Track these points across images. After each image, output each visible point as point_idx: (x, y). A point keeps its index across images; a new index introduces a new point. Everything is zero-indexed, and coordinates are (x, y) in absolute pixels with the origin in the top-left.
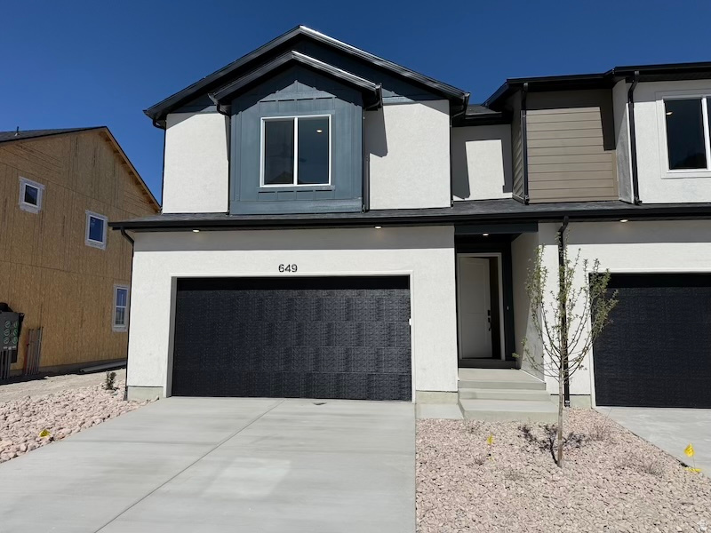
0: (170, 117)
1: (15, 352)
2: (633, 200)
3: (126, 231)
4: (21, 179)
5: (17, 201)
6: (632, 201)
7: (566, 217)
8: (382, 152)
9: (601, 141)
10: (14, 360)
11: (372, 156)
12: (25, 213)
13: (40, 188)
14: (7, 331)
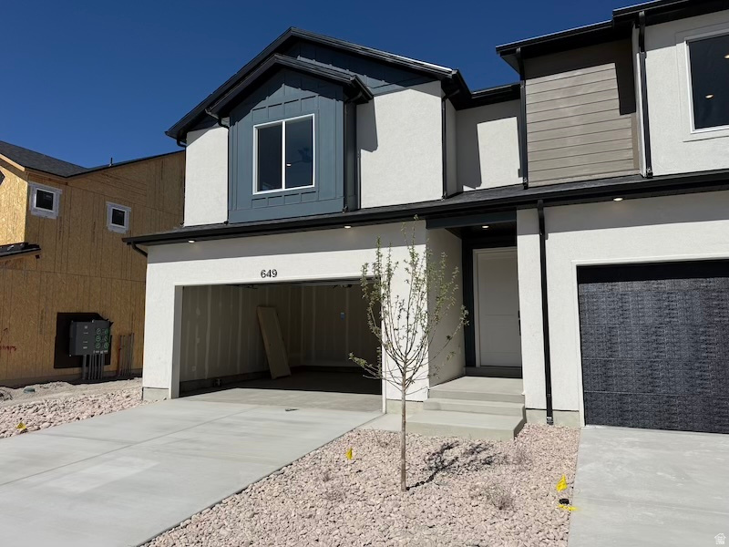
0: (189, 135)
1: (108, 357)
2: (645, 172)
3: (138, 246)
4: (109, 204)
5: (104, 223)
6: (644, 174)
7: (540, 201)
8: (372, 146)
9: (616, 103)
10: (107, 362)
11: (363, 152)
12: (113, 233)
13: (127, 210)
14: (98, 338)
